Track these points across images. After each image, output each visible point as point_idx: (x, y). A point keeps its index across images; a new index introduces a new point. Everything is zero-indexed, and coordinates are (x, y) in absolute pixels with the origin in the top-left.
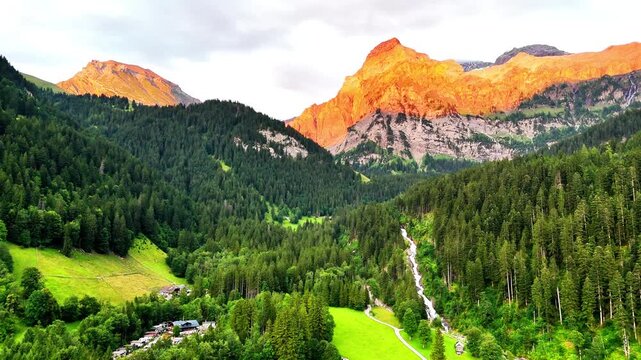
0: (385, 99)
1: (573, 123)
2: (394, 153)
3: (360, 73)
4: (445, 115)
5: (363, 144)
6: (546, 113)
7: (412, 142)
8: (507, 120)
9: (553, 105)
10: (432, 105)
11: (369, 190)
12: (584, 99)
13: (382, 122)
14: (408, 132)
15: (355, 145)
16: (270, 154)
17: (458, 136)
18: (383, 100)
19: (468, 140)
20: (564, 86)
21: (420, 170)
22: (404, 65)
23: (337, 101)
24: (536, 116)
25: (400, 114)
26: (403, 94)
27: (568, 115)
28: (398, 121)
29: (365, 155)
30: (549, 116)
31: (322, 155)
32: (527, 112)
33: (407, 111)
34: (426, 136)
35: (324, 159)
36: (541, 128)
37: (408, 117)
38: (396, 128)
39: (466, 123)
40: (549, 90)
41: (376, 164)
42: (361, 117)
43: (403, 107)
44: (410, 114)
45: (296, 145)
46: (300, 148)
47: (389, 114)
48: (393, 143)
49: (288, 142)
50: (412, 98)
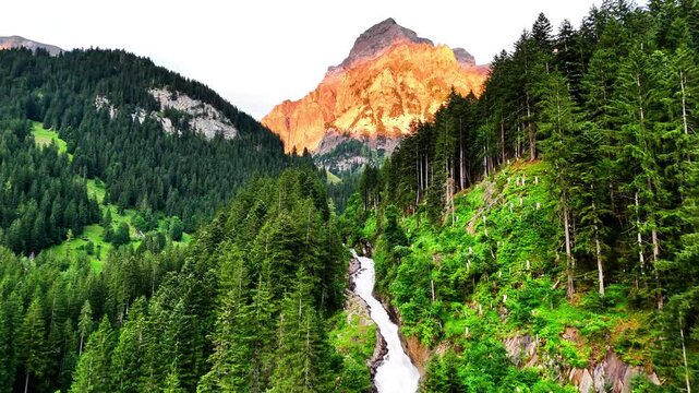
0: (376, 86)
2: (387, 155)
3: (347, 62)
5: (344, 144)
13: (372, 115)
15: (334, 147)
16: (160, 127)
18: (371, 89)
23: (317, 94)
25: (395, 105)
26: (400, 80)
28: (392, 115)
29: (347, 158)
33: (405, 101)
37: (406, 110)
38: (389, 123)
41: (361, 170)
42: (345, 111)
43: (399, 97)
44: (409, 106)
45: (214, 118)
46: (223, 122)
47: (381, 105)
48: (385, 142)
49: (200, 111)
50: (411, 86)
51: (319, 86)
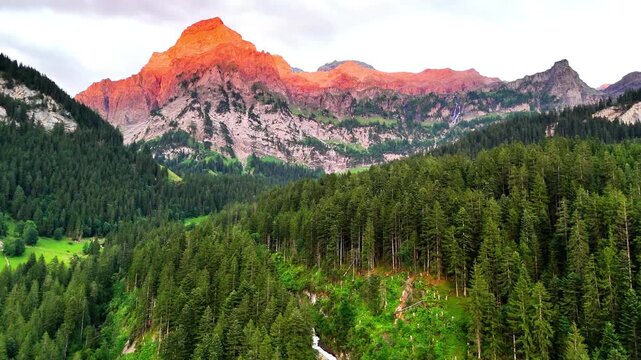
0: (204, 81)
1: (406, 136)
2: (213, 148)
3: (172, 50)
4: (276, 111)
5: (170, 133)
6: (381, 123)
7: (235, 137)
8: (341, 126)
9: (385, 115)
10: (261, 98)
11: (180, 195)
12: (415, 113)
13: (199, 109)
14: (231, 125)
15: (161, 134)
17: (289, 137)
18: (199, 84)
19: (300, 143)
20: (395, 98)
21: (244, 172)
22: (228, 48)
23: (138, 79)
24: (371, 125)
25: (221, 102)
26: (227, 79)
27: (401, 128)
28: (219, 111)
29: (174, 148)
30: (384, 126)
31: (103, 132)
32: (362, 120)
33: (231, 100)
34: (252, 133)
35: (107, 139)
36: (376, 138)
37: (232, 108)
38: (217, 119)
39: (298, 124)
40: (380, 99)
41: (188, 161)
42: (171, 100)
43: (226, 95)
44: (235, 105)
45: (54, 110)
46: (63, 115)
47: (208, 100)
48: (211, 136)
49: (39, 102)
50: (237, 86)
51: (143, 70)
